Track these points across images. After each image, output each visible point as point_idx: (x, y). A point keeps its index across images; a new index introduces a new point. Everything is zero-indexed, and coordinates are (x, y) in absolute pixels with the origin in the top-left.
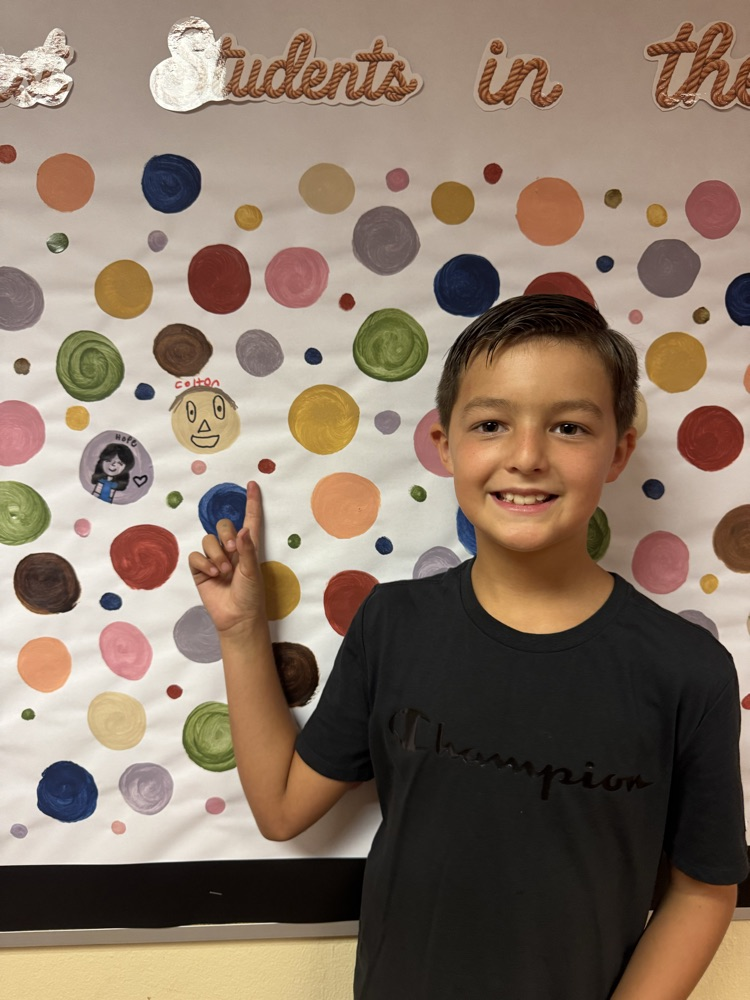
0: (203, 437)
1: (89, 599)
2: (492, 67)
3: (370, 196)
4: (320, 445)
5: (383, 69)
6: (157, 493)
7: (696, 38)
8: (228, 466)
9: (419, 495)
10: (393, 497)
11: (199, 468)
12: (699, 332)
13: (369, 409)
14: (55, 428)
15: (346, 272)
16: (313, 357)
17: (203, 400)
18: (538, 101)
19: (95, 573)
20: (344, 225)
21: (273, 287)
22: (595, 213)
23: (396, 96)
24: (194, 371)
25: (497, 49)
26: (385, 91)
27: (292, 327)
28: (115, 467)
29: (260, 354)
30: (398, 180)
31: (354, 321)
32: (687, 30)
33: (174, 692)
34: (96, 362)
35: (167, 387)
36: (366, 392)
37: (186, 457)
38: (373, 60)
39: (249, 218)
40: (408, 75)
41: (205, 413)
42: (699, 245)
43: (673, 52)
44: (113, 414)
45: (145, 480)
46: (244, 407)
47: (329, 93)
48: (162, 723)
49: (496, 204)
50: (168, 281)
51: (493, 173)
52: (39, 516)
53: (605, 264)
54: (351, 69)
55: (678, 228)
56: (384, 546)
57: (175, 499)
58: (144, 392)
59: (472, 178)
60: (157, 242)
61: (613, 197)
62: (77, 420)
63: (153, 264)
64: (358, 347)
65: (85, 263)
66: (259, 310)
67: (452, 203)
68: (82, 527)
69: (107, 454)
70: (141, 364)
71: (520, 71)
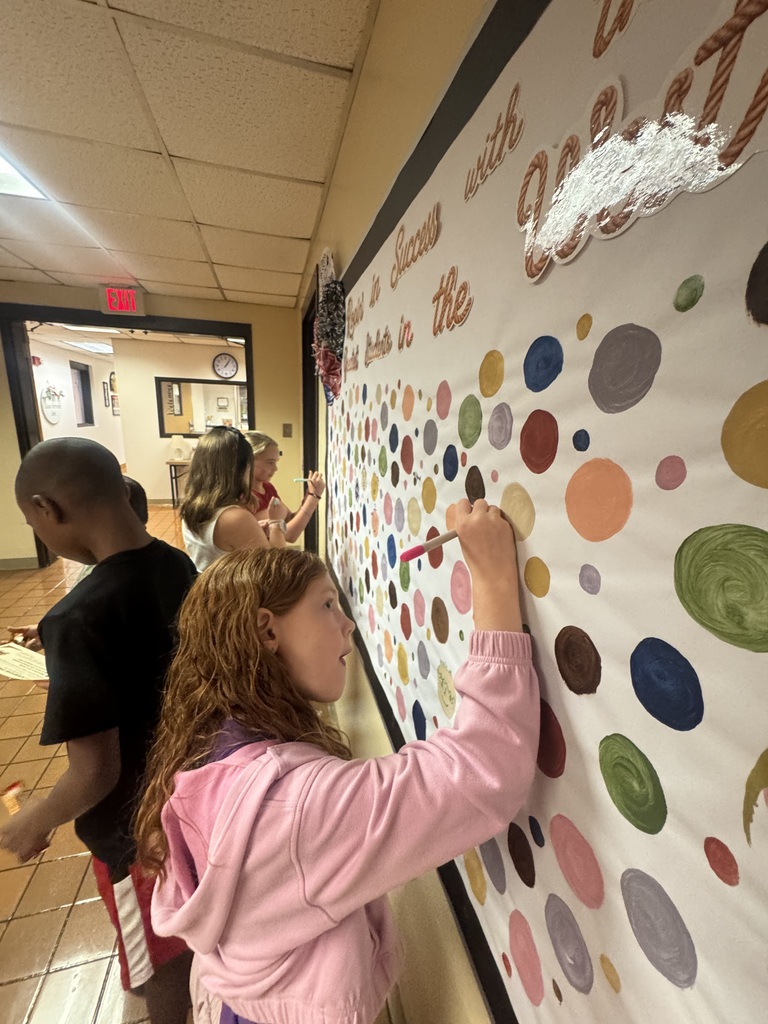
5: (387, 338)
12: (435, 478)
37: (362, 491)
42: (438, 423)
55: (433, 415)
60: (363, 415)
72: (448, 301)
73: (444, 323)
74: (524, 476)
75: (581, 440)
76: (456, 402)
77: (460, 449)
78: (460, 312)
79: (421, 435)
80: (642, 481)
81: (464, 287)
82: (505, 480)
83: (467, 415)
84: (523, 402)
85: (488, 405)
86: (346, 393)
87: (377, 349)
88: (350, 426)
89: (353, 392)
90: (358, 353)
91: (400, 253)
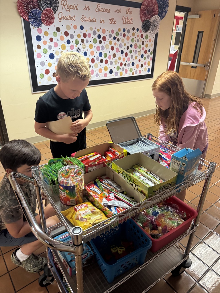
2: (101, 20)
3: (94, 30)
4: (91, 49)
5: (94, 20)
7: (112, 19)
8: (85, 50)
10: (95, 52)
12: (112, 41)
13: (94, 46)
14: (75, 47)
15: (92, 35)
16: (90, 42)
17: (84, 45)
18: (103, 23)
21: (88, 36)
23: (95, 22)
24: (83, 42)
27: (89, 39)
28: (78, 50)
29: (87, 41)
30: (95, 28)
31: (93, 39)
34: (77, 42)
35: (82, 44)
36: (93, 44)
37: (83, 49)
38: (94, 19)
39: (87, 31)
40: (96, 20)
41: (84, 46)
42: (112, 34)
43: (111, 20)
44: (78, 46)
45: (80, 51)
46: (86, 45)
47: (91, 21)
49: (101, 30)
50: (82, 35)
51: (101, 28)
55: (111, 33)
56: (95, 56)
57: (82, 53)
58: (80, 44)
59: (100, 29)
60: (81, 32)
61: (107, 30)
62: (76, 46)
64: (93, 41)
65: (76, 34)
66: (87, 38)
67: (98, 30)
70: (80, 42)
71: (102, 21)
72: (112, 21)
73: (112, 23)
74: (123, 38)
75: (127, 35)
76: (115, 32)
77: (116, 37)
78: (115, 23)
79: (108, 36)
80: (130, 37)
81: (115, 21)
82: (122, 39)
83: (117, 33)
84: (123, 33)
85: (119, 33)
86: (63, 25)
87: (90, 20)
88: (69, 35)
89: (71, 26)
90: (74, 17)
91: (99, 8)
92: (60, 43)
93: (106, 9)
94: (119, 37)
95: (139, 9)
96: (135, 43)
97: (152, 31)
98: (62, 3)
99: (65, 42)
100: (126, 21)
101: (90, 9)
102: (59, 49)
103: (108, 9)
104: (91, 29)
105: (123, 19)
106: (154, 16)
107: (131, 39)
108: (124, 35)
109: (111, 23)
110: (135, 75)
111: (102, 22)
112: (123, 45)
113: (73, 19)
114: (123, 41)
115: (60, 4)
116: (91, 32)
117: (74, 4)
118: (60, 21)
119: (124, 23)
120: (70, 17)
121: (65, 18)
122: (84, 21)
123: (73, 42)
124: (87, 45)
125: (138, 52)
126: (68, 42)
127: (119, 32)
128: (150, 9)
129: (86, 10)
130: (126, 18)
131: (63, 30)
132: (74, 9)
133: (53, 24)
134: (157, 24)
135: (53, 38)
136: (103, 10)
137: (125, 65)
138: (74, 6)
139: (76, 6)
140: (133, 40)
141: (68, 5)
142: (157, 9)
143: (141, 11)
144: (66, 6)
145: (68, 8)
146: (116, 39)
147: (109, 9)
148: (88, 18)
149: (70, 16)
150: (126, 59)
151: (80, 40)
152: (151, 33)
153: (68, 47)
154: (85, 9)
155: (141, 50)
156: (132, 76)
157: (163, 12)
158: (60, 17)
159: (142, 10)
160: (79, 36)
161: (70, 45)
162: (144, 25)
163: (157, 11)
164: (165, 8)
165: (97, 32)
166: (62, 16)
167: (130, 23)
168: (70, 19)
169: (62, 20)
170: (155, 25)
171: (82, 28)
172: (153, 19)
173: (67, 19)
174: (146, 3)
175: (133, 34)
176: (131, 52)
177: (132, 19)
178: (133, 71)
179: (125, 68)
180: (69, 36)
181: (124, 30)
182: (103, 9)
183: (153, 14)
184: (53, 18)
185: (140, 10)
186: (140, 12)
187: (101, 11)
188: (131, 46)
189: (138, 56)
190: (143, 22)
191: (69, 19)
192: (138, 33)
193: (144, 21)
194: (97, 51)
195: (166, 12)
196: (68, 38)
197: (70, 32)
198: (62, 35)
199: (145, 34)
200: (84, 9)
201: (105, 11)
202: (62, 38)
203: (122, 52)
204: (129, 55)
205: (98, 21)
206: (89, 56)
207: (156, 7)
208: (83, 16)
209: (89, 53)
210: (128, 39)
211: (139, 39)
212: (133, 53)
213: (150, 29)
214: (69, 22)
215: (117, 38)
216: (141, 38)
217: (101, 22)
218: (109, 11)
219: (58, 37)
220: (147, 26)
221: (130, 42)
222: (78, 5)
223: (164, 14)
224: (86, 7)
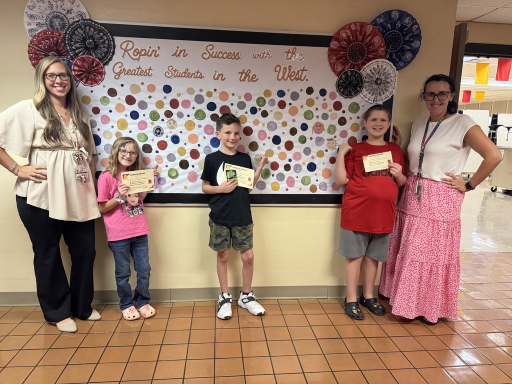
0: (171, 127)
1: (154, 151)
2: (215, 74)
3: (197, 93)
4: (190, 130)
5: (199, 74)
6: (164, 135)
7: (245, 71)
8: (175, 132)
9: (205, 138)
10: (200, 138)
11: (171, 132)
12: (246, 115)
13: (197, 124)
14: (149, 125)
15: (194, 104)
16: (188, 116)
17: (172, 122)
18: (223, 80)
19: (155, 147)
20: (193, 97)
21: (182, 105)
22: (230, 96)
23: (201, 78)
24: (170, 117)
25: (216, 72)
26: (199, 77)
27: (185, 111)
28: (158, 131)
29: (180, 115)
30: (201, 90)
31: (194, 111)
32: (244, 70)
33: (167, 166)
34: (156, 115)
35: (166, 119)
36: (196, 122)
37: (169, 130)
38: (198, 72)
39: (179, 95)
40: (202, 75)
41: (172, 124)
42: (246, 102)
43: (242, 73)
44: (158, 123)
45: (162, 134)
46: (178, 123)
47: (191, 77)
48: (165, 171)
49: (216, 94)
50: (167, 104)
51: (215, 90)
52: (147, 139)
53: (232, 104)
54: (194, 74)
55: (243, 99)
56: (199, 145)
57: (167, 137)
58: (163, 120)
59: (212, 91)
61: (233, 94)
62: (152, 124)
63: (164, 101)
64: (195, 115)
65: (154, 100)
66: (180, 108)
67: (209, 94)
68: (153, 140)
69: (157, 129)
70: (162, 116)
71: (219, 75)
72: (247, 75)
73: (247, 79)
74: (280, 110)
75: (290, 104)
76: (255, 98)
77: (258, 107)
78: (254, 80)
79: (235, 105)
80: (299, 108)
81: (255, 75)
82: (274, 111)
83: (260, 100)
84: (278, 99)
85: (267, 100)
86: (122, 85)
87: (187, 74)
88: (137, 102)
89: (142, 87)
90: (150, 69)
91: (211, 52)
92: (115, 117)
93: (230, 53)
94: (266, 107)
95: (326, 49)
96: (315, 120)
97: (369, 95)
98: (124, 46)
99: (126, 115)
100: (284, 74)
101: (187, 54)
102: (113, 127)
103: (235, 53)
104: (190, 91)
105: (278, 69)
106: (373, 61)
107: (301, 112)
108: (282, 105)
109: (242, 79)
110: (319, 192)
111: (220, 77)
112: (279, 125)
113: (147, 73)
114: (278, 116)
115: (117, 49)
116: (191, 98)
117: (150, 48)
118: (117, 77)
119: (280, 77)
120: (140, 70)
121: (129, 73)
122: (173, 76)
123: (144, 115)
124: (181, 122)
125: (326, 142)
126: (134, 115)
127: (265, 98)
128: (357, 47)
129: (179, 55)
130: (285, 68)
131: (122, 94)
132: (151, 56)
133: (102, 84)
134: (383, 78)
135: (101, 107)
136: (220, 55)
137: (287, 168)
138: (149, 50)
139: (156, 51)
140: (308, 115)
141: (137, 49)
142: (380, 46)
143: (331, 52)
144: (131, 52)
145: (135, 53)
146: (259, 113)
147: (238, 53)
148: (181, 70)
149: (139, 68)
150: (290, 154)
151: (161, 112)
152: (367, 100)
153: (132, 124)
154: (175, 54)
155: (335, 137)
156: (310, 193)
157: (403, 51)
158: (117, 70)
159: (336, 50)
160: (160, 104)
161: (138, 121)
162: (344, 82)
163: (382, 49)
164: (408, 43)
165: (206, 98)
166: (122, 68)
167: (297, 79)
168: (139, 73)
169: (121, 75)
170: (379, 82)
171: (167, 89)
172: (372, 68)
173: (134, 74)
174: (344, 35)
175: (310, 103)
176: (303, 140)
177: (303, 70)
178: (313, 182)
179: (287, 174)
180: (136, 105)
181: (281, 94)
182: (221, 52)
183: (371, 56)
184: (102, 74)
185: (329, 49)
186: (329, 56)
187: (215, 57)
188: (304, 127)
189: (327, 151)
190: (338, 74)
191: (137, 74)
192: (325, 100)
193: (341, 72)
194: (206, 135)
195: (415, 52)
196: (135, 107)
197: (138, 97)
198: (120, 102)
199: (346, 102)
200: (173, 55)
201: (228, 56)
202: (120, 108)
203: (277, 140)
204: (298, 147)
205: (208, 75)
206: (185, 144)
207: (377, 40)
208: (170, 68)
209: (183, 138)
210: (294, 111)
211: (329, 114)
212: (309, 143)
213: (364, 89)
214: (137, 80)
215: (260, 109)
216: (334, 111)
217: (217, 79)
218: (237, 57)
219: (112, 106)
220: (350, 84)
221: (300, 119)
222: (159, 47)
223: (408, 55)
224: (177, 50)
